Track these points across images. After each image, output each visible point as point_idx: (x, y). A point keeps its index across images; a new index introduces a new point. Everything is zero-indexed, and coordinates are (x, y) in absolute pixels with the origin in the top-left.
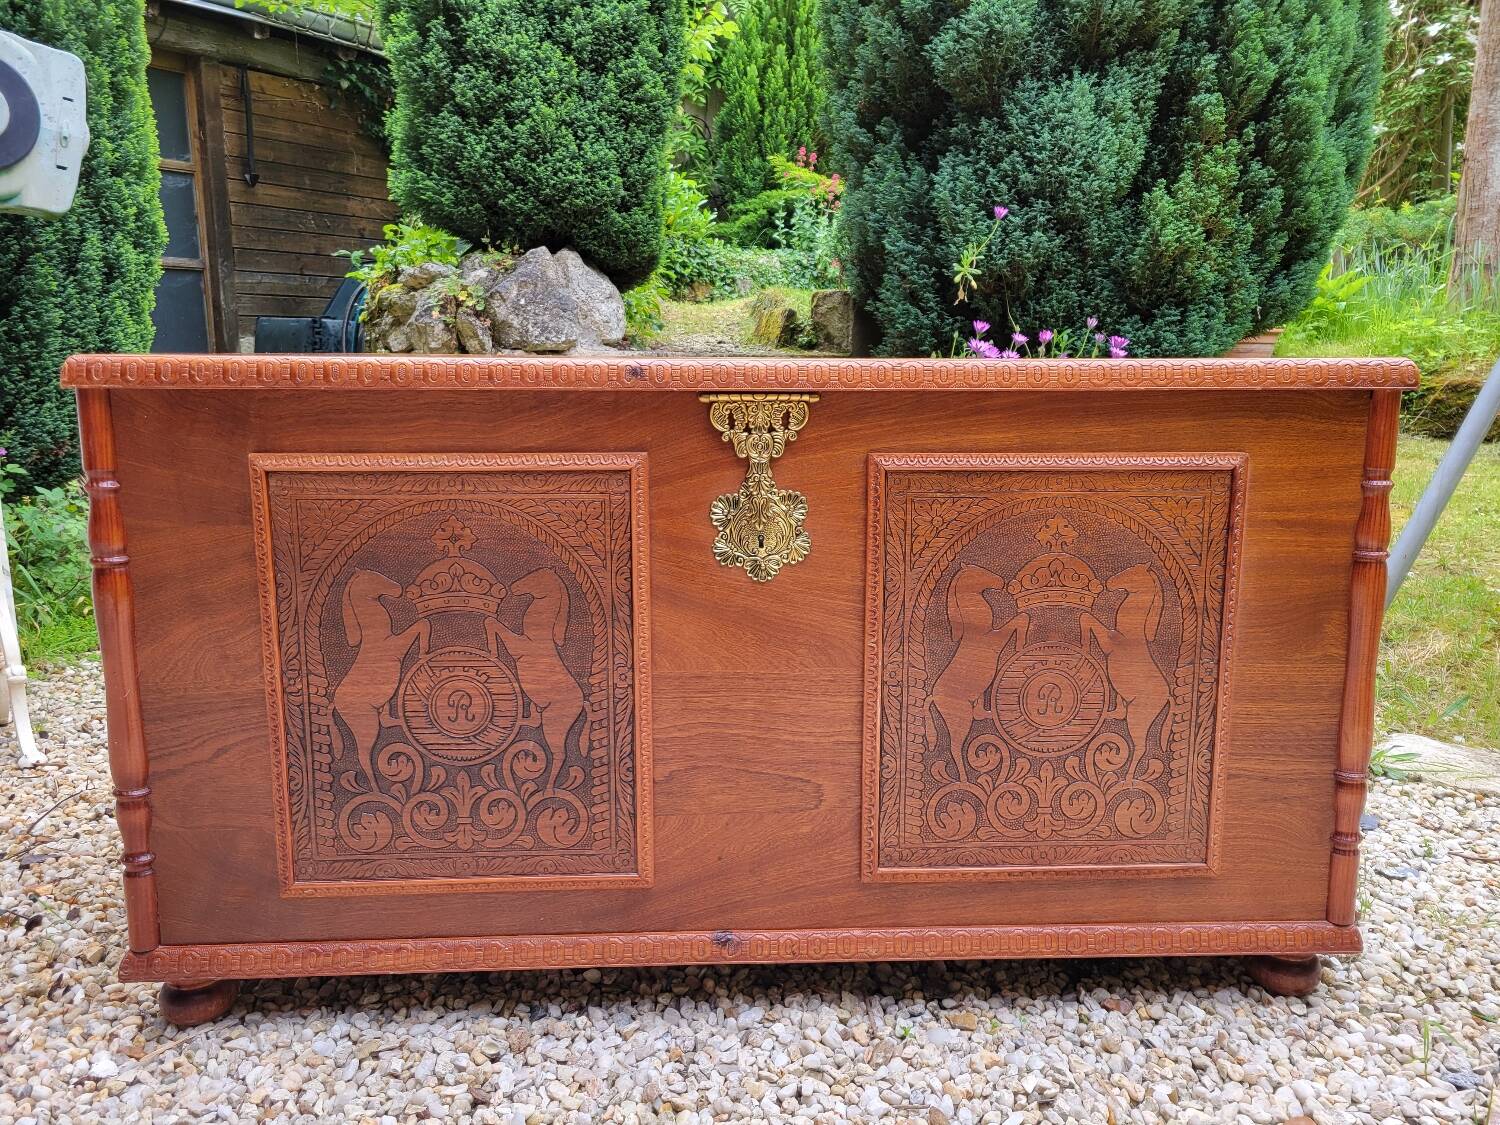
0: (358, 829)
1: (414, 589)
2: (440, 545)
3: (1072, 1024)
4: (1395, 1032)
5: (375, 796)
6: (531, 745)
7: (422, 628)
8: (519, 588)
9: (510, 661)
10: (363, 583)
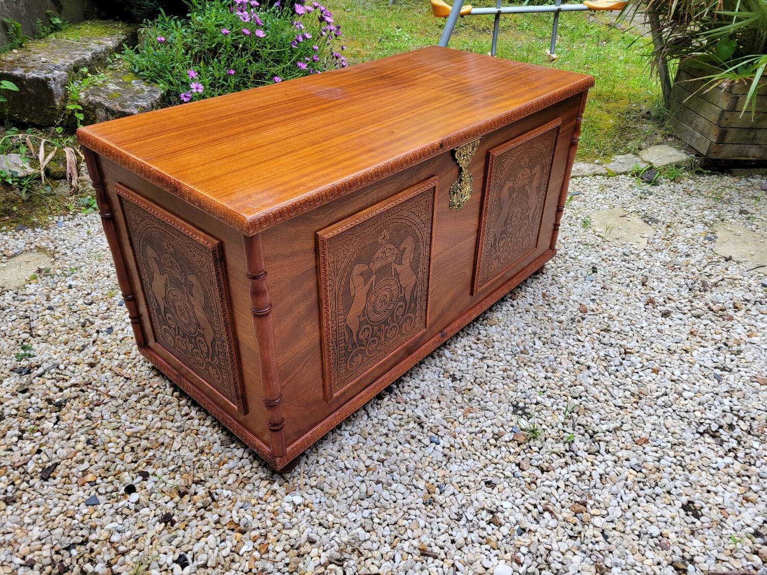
0: (353, 364)
1: (372, 264)
2: (380, 242)
3: (511, 308)
4: (568, 273)
5: (359, 348)
6: (401, 303)
7: (373, 278)
8: (402, 246)
9: (397, 275)
10: (358, 269)
